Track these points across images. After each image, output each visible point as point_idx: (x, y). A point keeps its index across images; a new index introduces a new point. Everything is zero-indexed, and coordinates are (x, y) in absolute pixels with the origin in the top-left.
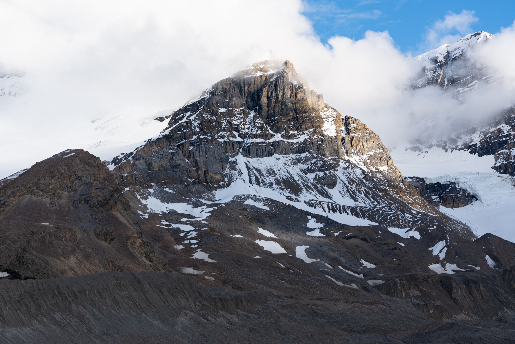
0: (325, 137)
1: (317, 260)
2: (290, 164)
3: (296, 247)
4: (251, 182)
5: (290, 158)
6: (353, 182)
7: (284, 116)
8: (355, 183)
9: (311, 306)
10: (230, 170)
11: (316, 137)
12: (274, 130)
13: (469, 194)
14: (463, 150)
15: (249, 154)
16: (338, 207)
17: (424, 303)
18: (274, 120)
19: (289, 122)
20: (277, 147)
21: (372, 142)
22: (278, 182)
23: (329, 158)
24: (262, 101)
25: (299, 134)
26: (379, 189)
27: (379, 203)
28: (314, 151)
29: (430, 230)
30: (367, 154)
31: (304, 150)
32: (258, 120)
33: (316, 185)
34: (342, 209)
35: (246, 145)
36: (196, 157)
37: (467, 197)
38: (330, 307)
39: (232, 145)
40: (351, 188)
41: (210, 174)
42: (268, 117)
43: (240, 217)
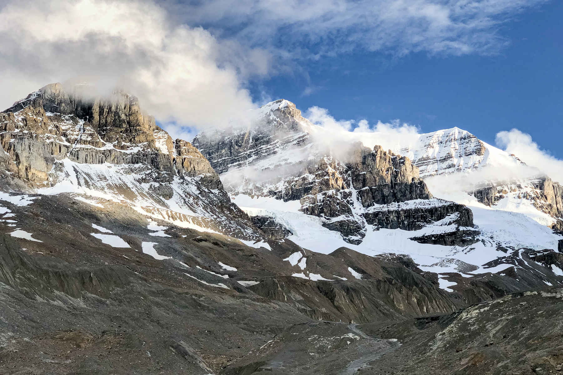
0: (159, 152)
1: (170, 258)
2: (123, 173)
3: (141, 243)
4: (79, 184)
5: (123, 167)
6: (190, 195)
7: (117, 127)
8: (192, 197)
9: (191, 296)
10: (55, 171)
11: (150, 151)
12: (105, 139)
13: (285, 228)
14: (269, 197)
15: (78, 159)
16: (178, 215)
17: (310, 309)
18: (106, 130)
19: (121, 134)
20: (108, 156)
21: (203, 166)
22: (110, 187)
23: (163, 172)
24: (93, 110)
25: (132, 146)
26: (215, 205)
27: (218, 217)
28: (148, 163)
29: (280, 242)
30: (198, 176)
31: (138, 161)
32: (88, 128)
33: (152, 194)
34: (182, 217)
35: (74, 149)
36: (17, 150)
37: (284, 231)
38: (215, 299)
39: (59, 147)
40: (188, 200)
41: (32, 170)
42: (99, 126)
43: (70, 209)
